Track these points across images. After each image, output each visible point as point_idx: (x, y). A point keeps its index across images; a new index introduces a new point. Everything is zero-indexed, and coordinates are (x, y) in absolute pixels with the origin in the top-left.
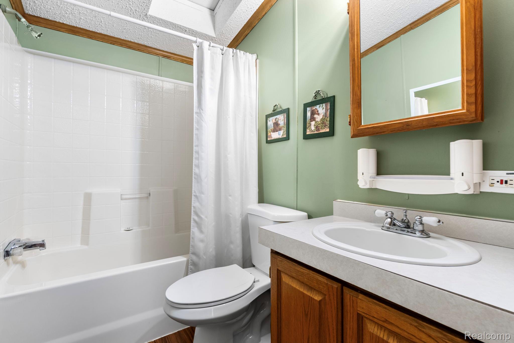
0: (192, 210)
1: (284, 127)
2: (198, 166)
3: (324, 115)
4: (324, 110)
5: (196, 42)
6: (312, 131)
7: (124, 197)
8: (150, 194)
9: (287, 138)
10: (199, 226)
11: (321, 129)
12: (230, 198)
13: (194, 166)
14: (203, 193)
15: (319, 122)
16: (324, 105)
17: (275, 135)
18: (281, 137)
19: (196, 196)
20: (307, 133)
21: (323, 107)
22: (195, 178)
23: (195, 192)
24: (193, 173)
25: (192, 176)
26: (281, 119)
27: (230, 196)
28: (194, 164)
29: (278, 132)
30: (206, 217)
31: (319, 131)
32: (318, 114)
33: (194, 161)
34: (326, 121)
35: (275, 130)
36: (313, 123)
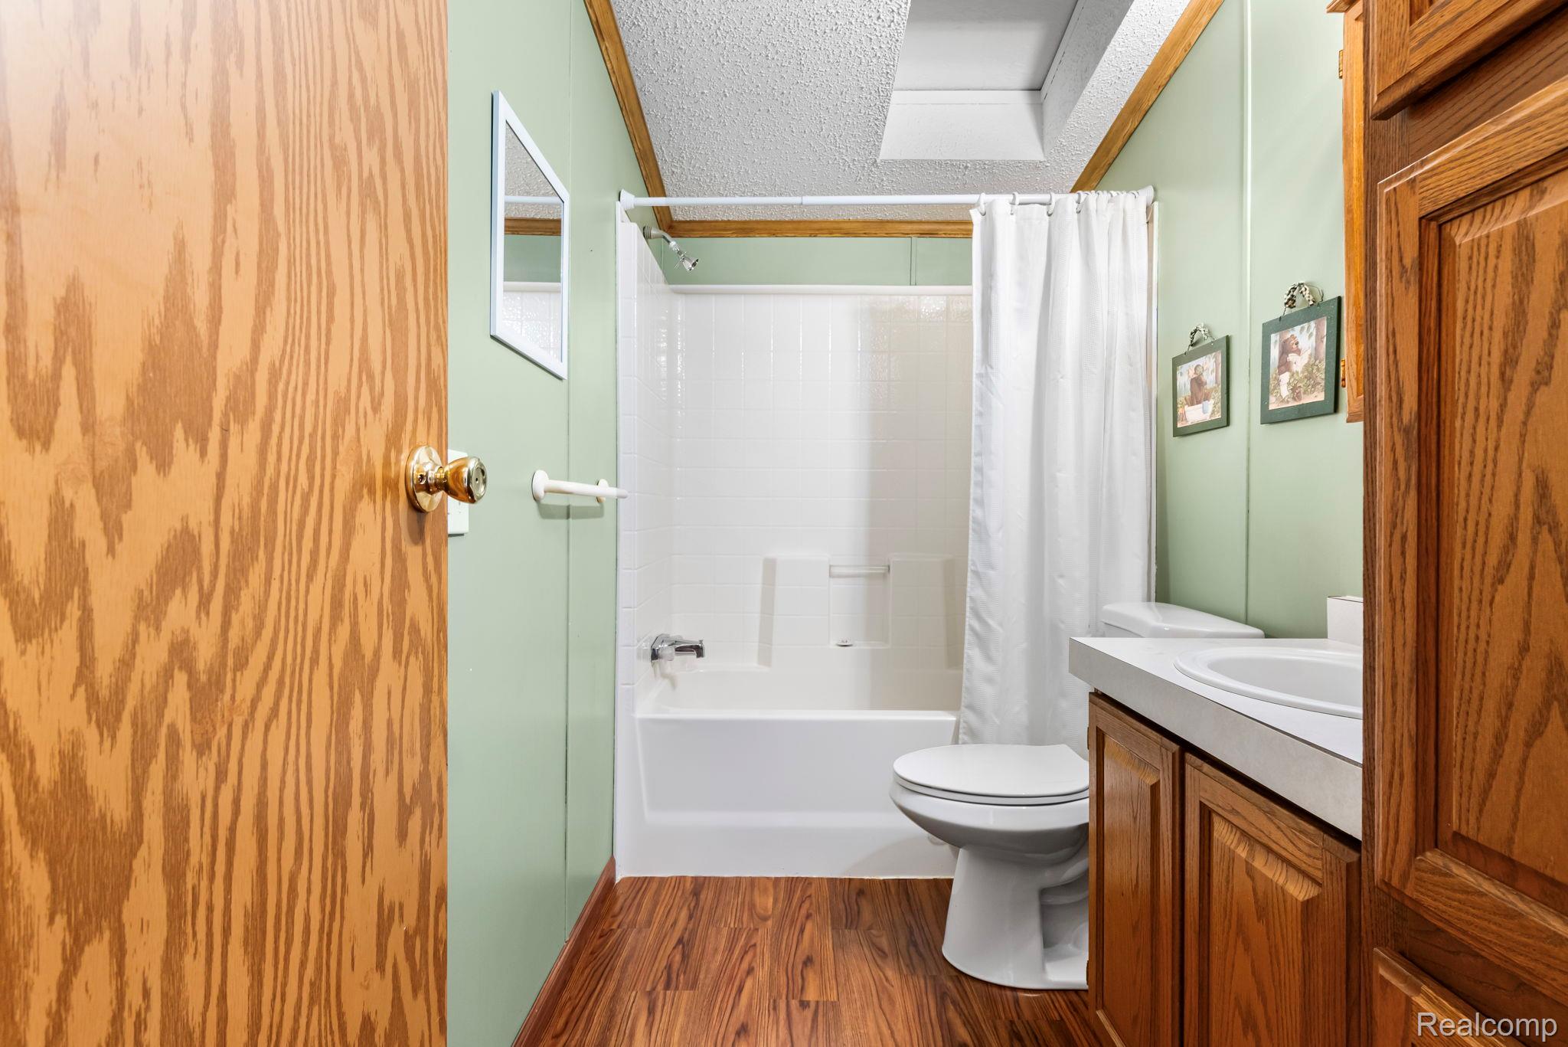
0: (968, 605)
1: (1216, 391)
2: (980, 502)
3: (1313, 355)
4: (1313, 338)
5: (979, 205)
6: (1283, 401)
7: (836, 571)
8: (889, 567)
9: (1226, 421)
10: (982, 642)
11: (1304, 393)
12: (1061, 581)
13: (971, 502)
14: (991, 567)
15: (1301, 375)
16: (1313, 324)
17: (1194, 415)
18: (1208, 419)
19: (976, 573)
20: (1272, 407)
21: (1311, 330)
22: (974, 530)
23: (974, 564)
24: (971, 517)
25: (967, 527)
26: (1209, 366)
27: (1061, 576)
28: (972, 497)
29: (1200, 405)
30: (1001, 625)
31: (1300, 400)
32: (1298, 352)
33: (972, 491)
34: (1318, 370)
35: (1194, 400)
36: (1285, 377)
